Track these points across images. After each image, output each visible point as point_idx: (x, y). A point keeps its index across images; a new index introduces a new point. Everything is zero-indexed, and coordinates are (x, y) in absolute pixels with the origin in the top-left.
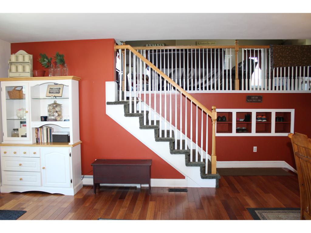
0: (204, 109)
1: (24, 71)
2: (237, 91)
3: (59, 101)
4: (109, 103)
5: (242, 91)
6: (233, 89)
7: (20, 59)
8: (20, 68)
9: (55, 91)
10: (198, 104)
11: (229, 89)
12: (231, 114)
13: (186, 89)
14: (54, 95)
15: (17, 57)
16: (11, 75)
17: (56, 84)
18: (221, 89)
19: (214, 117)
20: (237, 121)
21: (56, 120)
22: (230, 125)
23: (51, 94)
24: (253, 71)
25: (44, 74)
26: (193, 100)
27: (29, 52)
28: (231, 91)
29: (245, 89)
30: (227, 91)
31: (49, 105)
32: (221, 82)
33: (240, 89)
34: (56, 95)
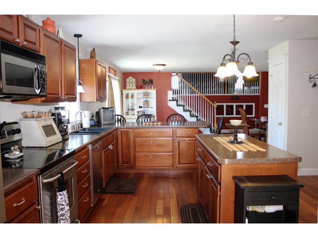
0: (211, 103)
1: (132, 86)
2: (226, 94)
3: (148, 99)
4: (169, 100)
5: (229, 94)
6: (224, 93)
7: (131, 81)
8: (131, 85)
9: (147, 95)
10: (208, 101)
11: (222, 93)
12: (223, 106)
13: (203, 93)
14: (146, 97)
15: (129, 80)
16: (127, 88)
17: (146, 92)
18: (218, 93)
19: (215, 106)
20: (226, 109)
21: (147, 108)
22: (223, 111)
23: (145, 97)
24: (236, 82)
25: (141, 88)
26: (206, 99)
27: (134, 78)
28: (223, 94)
29: (230, 93)
30: (221, 94)
31: (144, 101)
32: (218, 90)
33: (228, 93)
34: (148, 97)
